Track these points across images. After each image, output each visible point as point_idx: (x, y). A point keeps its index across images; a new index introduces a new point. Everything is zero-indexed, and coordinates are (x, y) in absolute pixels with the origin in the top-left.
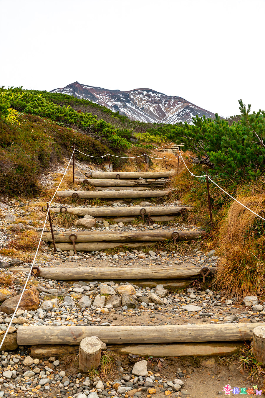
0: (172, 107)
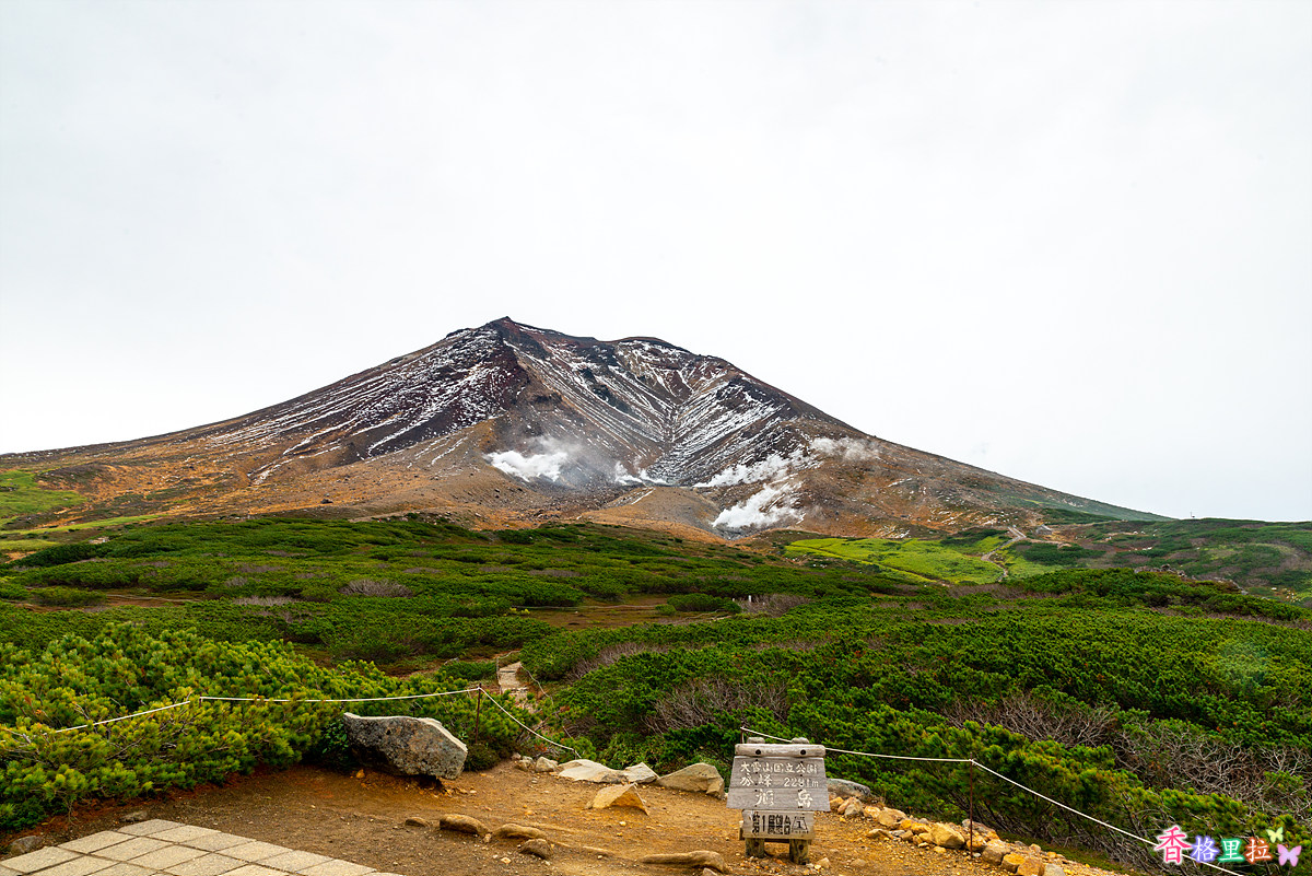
0: (703, 378)
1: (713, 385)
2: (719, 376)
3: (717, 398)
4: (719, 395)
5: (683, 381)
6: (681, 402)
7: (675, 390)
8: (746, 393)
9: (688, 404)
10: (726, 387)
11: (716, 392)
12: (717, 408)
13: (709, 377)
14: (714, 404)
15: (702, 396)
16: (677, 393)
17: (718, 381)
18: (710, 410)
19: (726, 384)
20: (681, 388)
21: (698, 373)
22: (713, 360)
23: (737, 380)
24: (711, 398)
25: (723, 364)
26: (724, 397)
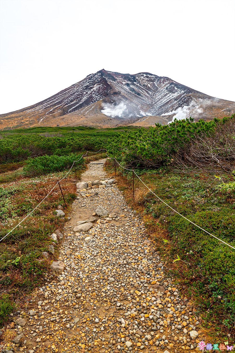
0: (162, 84)
1: (165, 86)
2: (167, 83)
3: (166, 89)
5: (156, 85)
6: (156, 92)
7: (153, 88)
8: (175, 87)
9: (158, 92)
11: (166, 87)
12: (166, 92)
13: (164, 83)
15: (162, 89)
17: (166, 84)
18: (164, 93)
19: (169, 85)
20: (155, 87)
21: (160, 82)
22: (165, 78)
23: (172, 83)
24: (164, 90)
25: (168, 79)
26: (168, 89)
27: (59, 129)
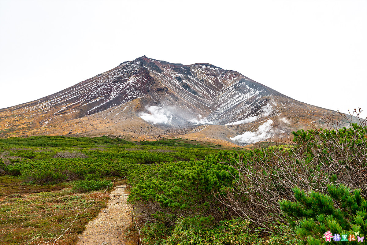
1: (232, 83)
2: (235, 79)
3: (234, 88)
4: (235, 87)
5: (220, 81)
6: (219, 90)
7: (216, 85)
8: (247, 85)
9: (222, 91)
10: (238, 83)
11: (234, 85)
12: (234, 92)
13: (231, 79)
14: (233, 90)
15: (228, 87)
16: (217, 86)
17: (235, 81)
18: (231, 93)
19: (238, 82)
20: (219, 84)
21: (226, 78)
22: (233, 72)
23: (243, 80)
24: (232, 88)
25: (237, 74)
26: (237, 87)
27: (75, 140)
